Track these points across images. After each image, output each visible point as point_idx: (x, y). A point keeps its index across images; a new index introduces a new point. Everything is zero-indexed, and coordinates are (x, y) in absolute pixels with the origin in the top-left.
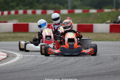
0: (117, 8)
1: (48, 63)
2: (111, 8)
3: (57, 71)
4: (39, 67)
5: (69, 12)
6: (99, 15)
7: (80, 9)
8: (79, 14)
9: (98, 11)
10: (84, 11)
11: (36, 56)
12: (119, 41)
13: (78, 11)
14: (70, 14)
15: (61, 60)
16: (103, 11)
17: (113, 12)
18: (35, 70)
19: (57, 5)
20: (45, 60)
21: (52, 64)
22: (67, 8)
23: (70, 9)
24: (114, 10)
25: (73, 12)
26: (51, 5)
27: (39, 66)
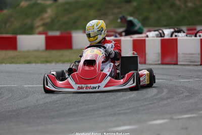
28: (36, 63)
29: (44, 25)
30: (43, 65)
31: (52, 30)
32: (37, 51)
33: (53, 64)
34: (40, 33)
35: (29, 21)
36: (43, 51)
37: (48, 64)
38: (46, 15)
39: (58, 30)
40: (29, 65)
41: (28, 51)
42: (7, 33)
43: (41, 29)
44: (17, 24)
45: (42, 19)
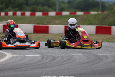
0: (103, 11)
1: (36, 63)
2: (97, 11)
4: (27, 66)
5: (57, 14)
6: (85, 17)
7: (67, 11)
9: (84, 14)
10: (71, 14)
11: (24, 56)
12: (104, 42)
13: (65, 13)
14: (58, 16)
15: (49, 59)
16: (89, 13)
17: (98, 15)
18: (23, 69)
19: (46, 7)
20: (33, 60)
21: (40, 63)
22: (55, 10)
23: (57, 11)
24: (100, 12)
25: (61, 14)
26: (40, 7)
27: (28, 64)
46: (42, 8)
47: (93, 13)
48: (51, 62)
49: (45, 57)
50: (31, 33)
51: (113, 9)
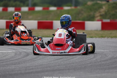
0: (76, 6)
1: (9, 59)
2: (70, 6)
3: (18, 66)
5: (30, 9)
7: (40, 6)
8: (39, 12)
9: (58, 9)
10: (44, 9)
13: (38, 9)
14: (31, 11)
16: (62, 8)
19: (18, 3)
20: (6, 56)
21: (13, 59)
22: (27, 6)
23: (30, 6)
24: (73, 8)
25: (33, 9)
28: (96, 37)
29: (101, 15)
30: (100, 39)
31: (105, 18)
32: (97, 30)
33: (106, 38)
34: (98, 20)
35: (92, 13)
36: (100, 31)
37: (103, 38)
38: (102, 10)
39: (109, 19)
40: (92, 38)
41: (91, 31)
42: (79, 20)
43: (99, 18)
44: (85, 15)
45: (100, 12)
46: (14, 4)
47: (66, 8)
48: (24, 58)
49: (18, 53)
50: (3, 29)
51: (86, 4)
